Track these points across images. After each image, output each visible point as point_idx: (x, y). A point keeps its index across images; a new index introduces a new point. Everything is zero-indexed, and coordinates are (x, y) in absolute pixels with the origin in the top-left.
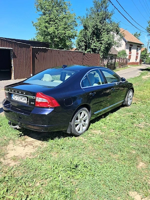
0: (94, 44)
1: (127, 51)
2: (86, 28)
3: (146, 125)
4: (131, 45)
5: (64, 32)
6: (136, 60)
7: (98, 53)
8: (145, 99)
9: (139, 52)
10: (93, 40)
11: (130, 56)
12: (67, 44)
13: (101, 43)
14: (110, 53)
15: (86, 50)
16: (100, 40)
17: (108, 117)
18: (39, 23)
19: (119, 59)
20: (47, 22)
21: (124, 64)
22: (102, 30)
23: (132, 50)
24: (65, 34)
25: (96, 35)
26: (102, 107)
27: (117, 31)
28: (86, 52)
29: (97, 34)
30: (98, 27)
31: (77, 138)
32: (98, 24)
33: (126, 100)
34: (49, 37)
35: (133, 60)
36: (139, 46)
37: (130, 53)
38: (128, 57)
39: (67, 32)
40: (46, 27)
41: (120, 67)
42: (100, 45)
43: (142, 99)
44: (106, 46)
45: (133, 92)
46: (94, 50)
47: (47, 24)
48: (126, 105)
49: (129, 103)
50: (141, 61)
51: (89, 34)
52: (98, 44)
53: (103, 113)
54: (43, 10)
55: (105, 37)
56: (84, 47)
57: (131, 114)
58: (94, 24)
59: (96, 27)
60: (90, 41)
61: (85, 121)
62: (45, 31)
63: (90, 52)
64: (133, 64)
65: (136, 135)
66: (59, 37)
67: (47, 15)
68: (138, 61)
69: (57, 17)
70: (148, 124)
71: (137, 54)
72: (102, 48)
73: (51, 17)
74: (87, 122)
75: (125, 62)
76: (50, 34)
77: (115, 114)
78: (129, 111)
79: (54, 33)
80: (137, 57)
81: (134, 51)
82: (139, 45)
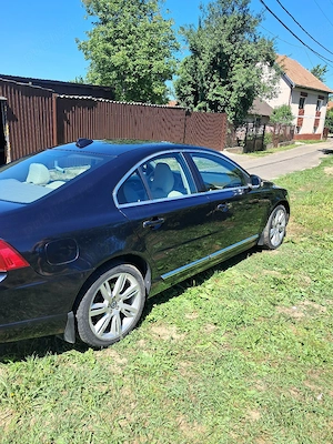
0: (215, 91)
1: (295, 109)
2: (196, 52)
3: (312, 311)
4: (302, 94)
5: (148, 62)
6: (315, 128)
7: (223, 111)
8: (320, 228)
9: (323, 110)
10: (212, 80)
11: (300, 120)
12: (155, 90)
13: (231, 90)
14: (253, 112)
15: (196, 104)
16: (228, 82)
17: (209, 284)
18: (92, 42)
19: (274, 126)
20: (108, 40)
21: (286, 138)
22: (233, 57)
23: (306, 107)
24: (150, 67)
25: (220, 68)
26: (199, 253)
27: (268, 59)
28: (196, 109)
29: (221, 66)
30: (225, 51)
31: (99, 353)
32: (225, 43)
33: (266, 233)
34: (114, 75)
35: (307, 129)
36: (322, 96)
37: (301, 113)
38: (295, 122)
39: (156, 64)
40: (108, 53)
41: (276, 146)
42: (229, 93)
43: (314, 230)
44: (242, 94)
45: (288, 211)
46: (214, 105)
47: (109, 45)
48: (267, 247)
49: (274, 242)
50: (326, 131)
51: (203, 67)
52: (223, 91)
53: (199, 270)
54: (100, 13)
55: (239, 75)
56: (191, 99)
57: (276, 273)
58: (214, 43)
59: (218, 50)
60: (205, 84)
61: (128, 301)
62: (104, 61)
63: (205, 109)
64: (307, 137)
65: (273, 347)
66: (137, 76)
67: (110, 24)
68: (320, 130)
69: (133, 28)
70: (316, 306)
71: (318, 114)
72: (233, 101)
73: (119, 28)
74: (137, 305)
75: (288, 132)
76: (116, 68)
77: (233, 271)
78: (270, 265)
79: (126, 65)
80: (317, 122)
81: (310, 108)
82: (322, 94)
